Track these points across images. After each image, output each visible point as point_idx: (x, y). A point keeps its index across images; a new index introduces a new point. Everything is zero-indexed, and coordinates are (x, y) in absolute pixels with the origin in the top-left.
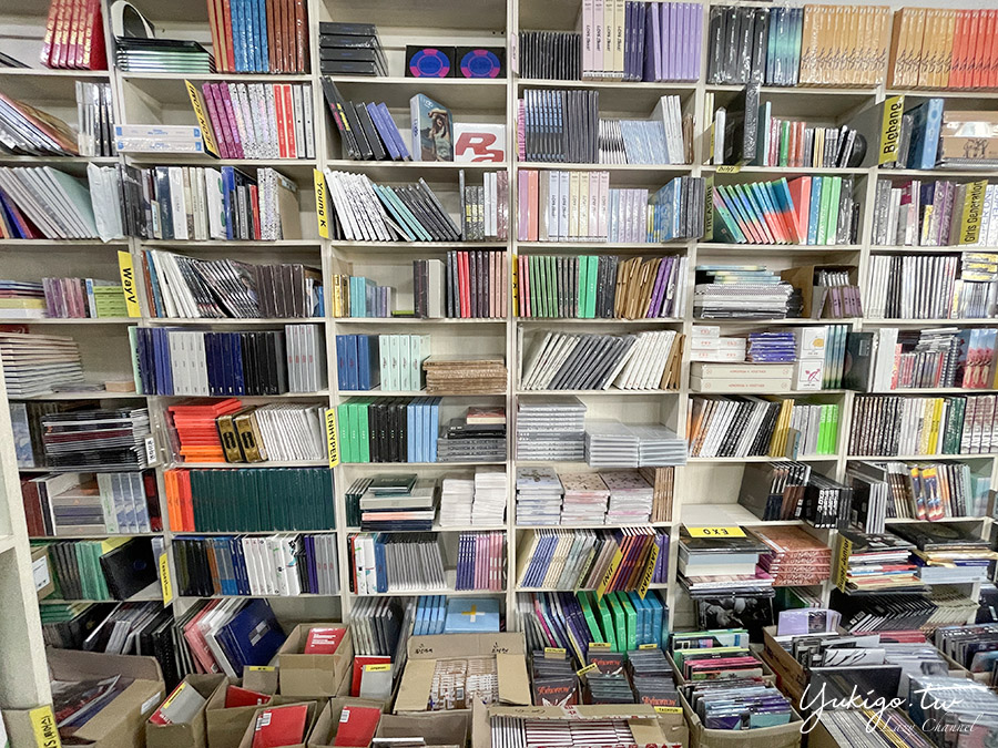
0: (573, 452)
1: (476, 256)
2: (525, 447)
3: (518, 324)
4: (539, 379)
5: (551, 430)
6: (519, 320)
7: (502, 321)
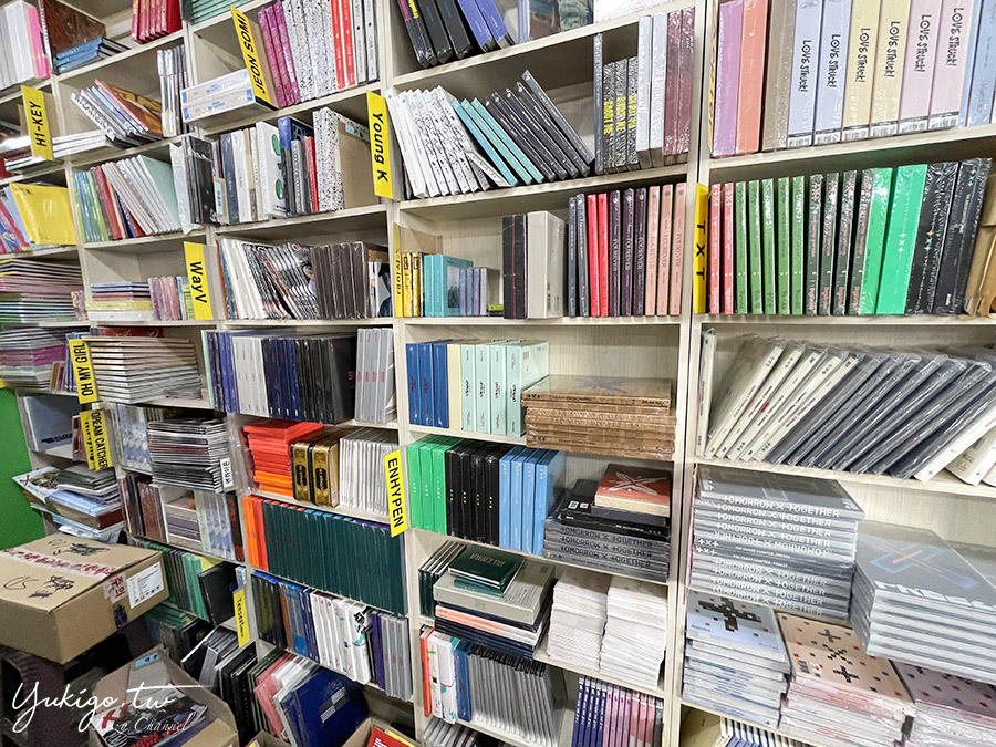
0: (820, 600)
1: (622, 199)
2: (709, 566)
3: (705, 327)
4: (747, 439)
5: (767, 545)
6: (707, 320)
7: (669, 321)
